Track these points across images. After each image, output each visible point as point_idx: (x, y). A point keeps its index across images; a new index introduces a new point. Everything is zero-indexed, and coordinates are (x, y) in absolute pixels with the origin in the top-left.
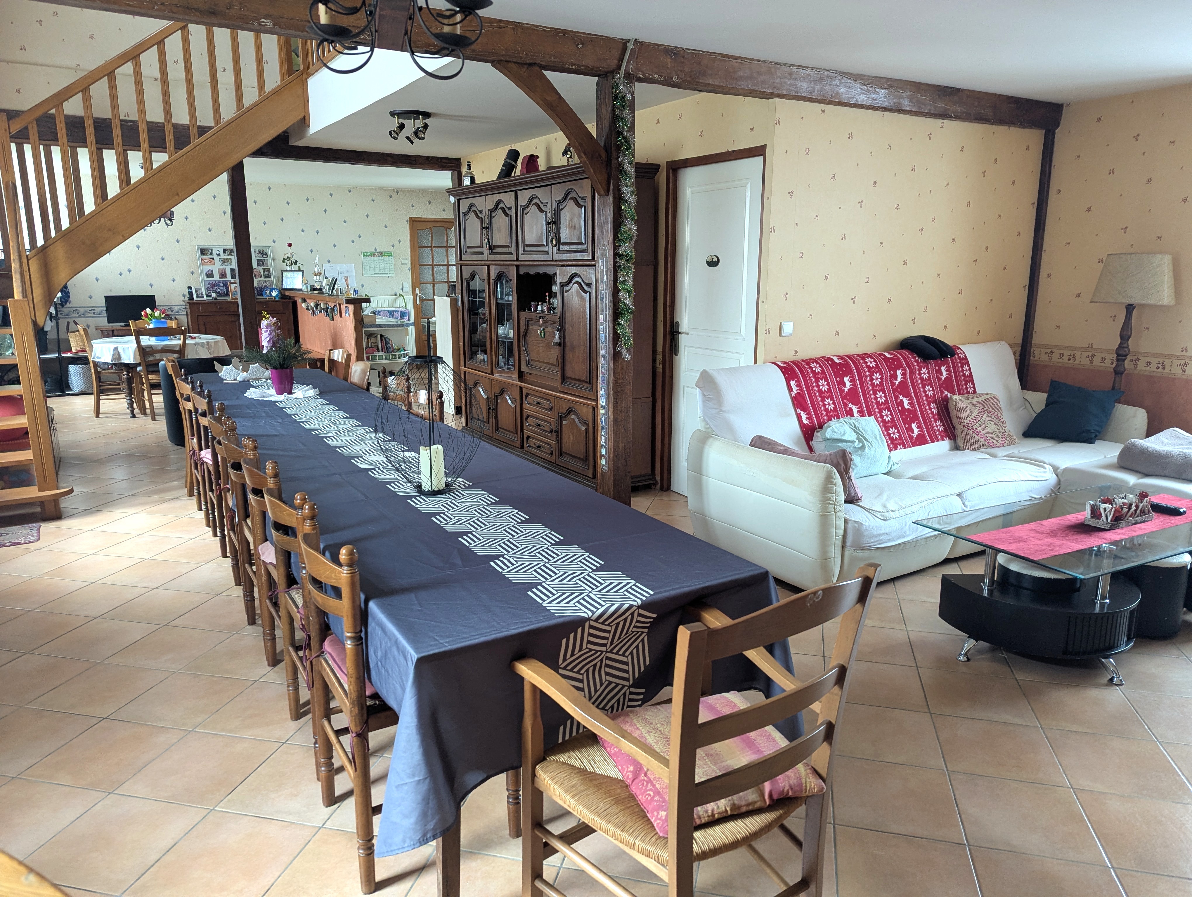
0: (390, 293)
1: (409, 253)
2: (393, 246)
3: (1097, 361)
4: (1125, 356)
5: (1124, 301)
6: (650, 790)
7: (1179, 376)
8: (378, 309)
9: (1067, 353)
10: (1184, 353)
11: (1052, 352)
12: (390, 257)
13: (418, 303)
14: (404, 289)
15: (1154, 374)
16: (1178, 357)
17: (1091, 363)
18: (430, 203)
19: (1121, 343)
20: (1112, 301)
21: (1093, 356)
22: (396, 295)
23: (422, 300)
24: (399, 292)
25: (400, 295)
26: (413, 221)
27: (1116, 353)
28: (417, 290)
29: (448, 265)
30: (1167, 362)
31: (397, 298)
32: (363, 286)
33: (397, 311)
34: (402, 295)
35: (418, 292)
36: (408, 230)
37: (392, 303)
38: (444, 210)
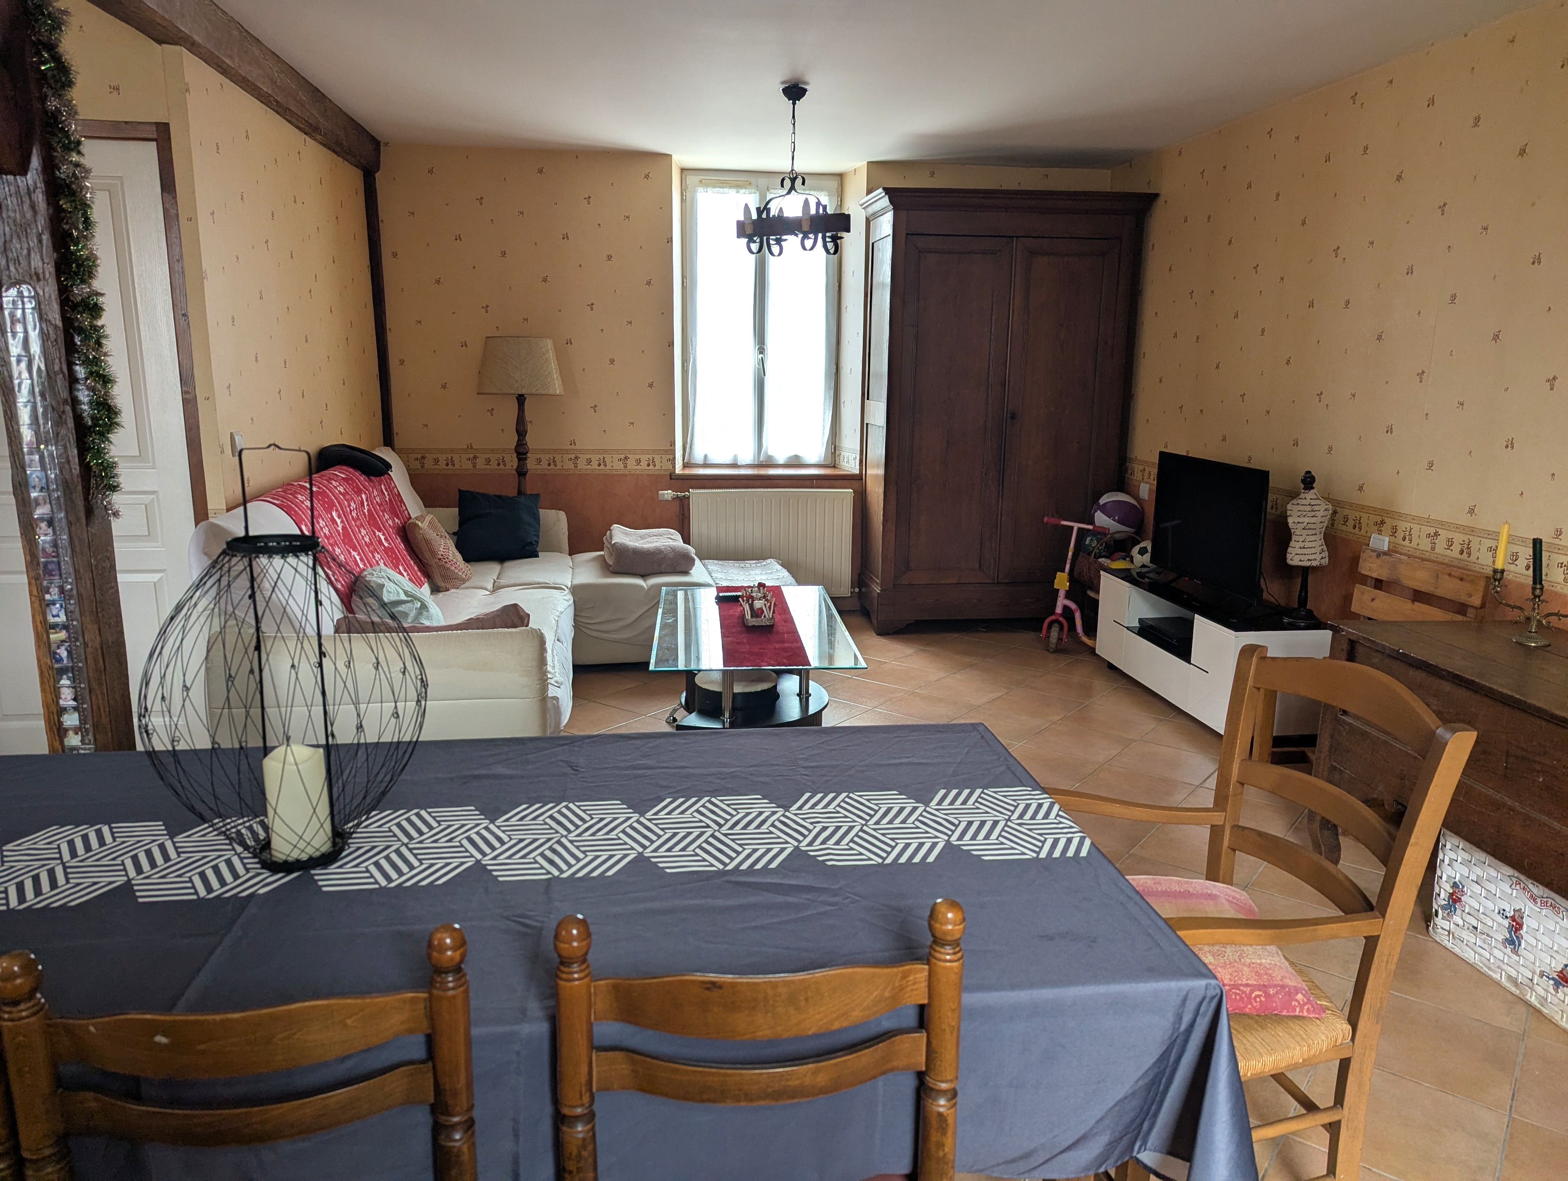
3: (480, 464)
4: (526, 454)
5: (512, 391)
6: (1252, 992)
7: (572, 472)
9: (442, 458)
10: (573, 447)
11: (423, 458)
15: (547, 472)
16: (567, 451)
17: (474, 466)
19: (519, 440)
20: (495, 391)
21: (475, 457)
27: (516, 452)
30: (558, 458)
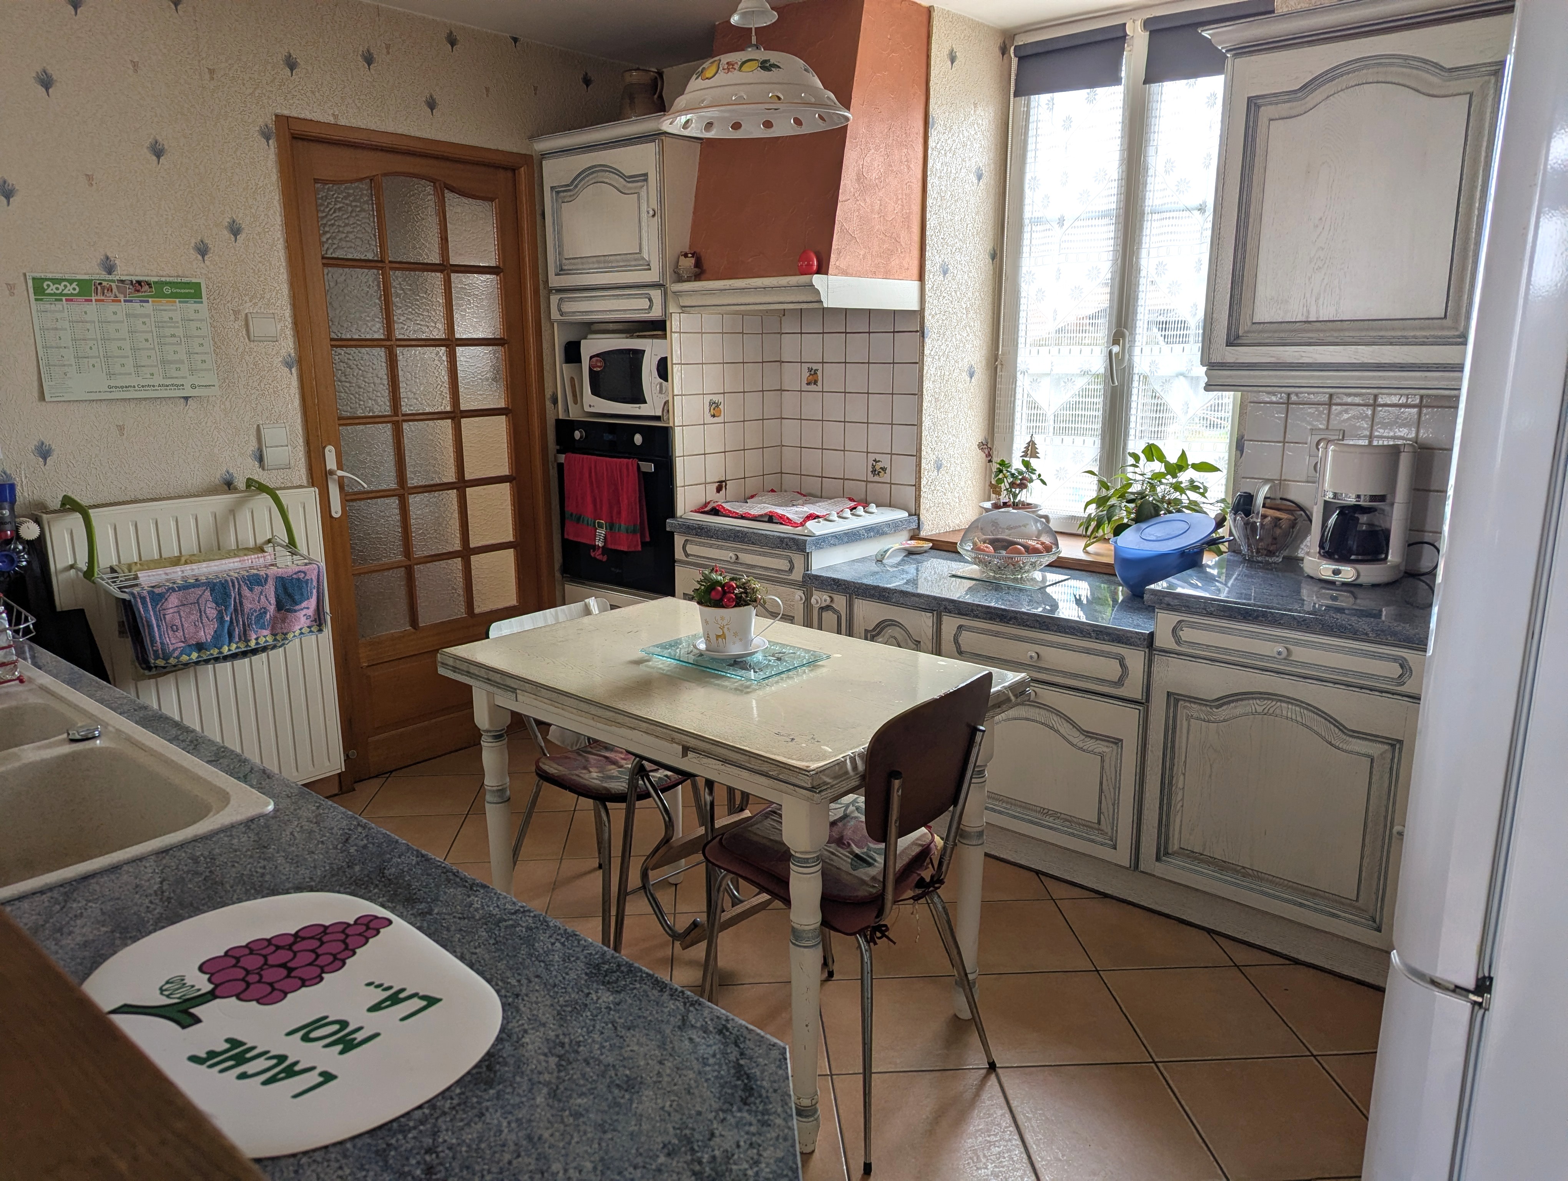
0: (198, 477)
1: (285, 289)
2: (203, 250)
8: (147, 579)
12: (191, 306)
13: (336, 510)
14: (268, 454)
18: (369, 60)
22: (229, 485)
23: (349, 497)
24: (251, 470)
25: (255, 487)
26: (297, 137)
28: (330, 454)
29: (451, 343)
31: (240, 503)
32: (44, 453)
33: (255, 581)
34: (262, 488)
35: (331, 463)
36: (274, 177)
37: (218, 530)
38: (432, 105)
